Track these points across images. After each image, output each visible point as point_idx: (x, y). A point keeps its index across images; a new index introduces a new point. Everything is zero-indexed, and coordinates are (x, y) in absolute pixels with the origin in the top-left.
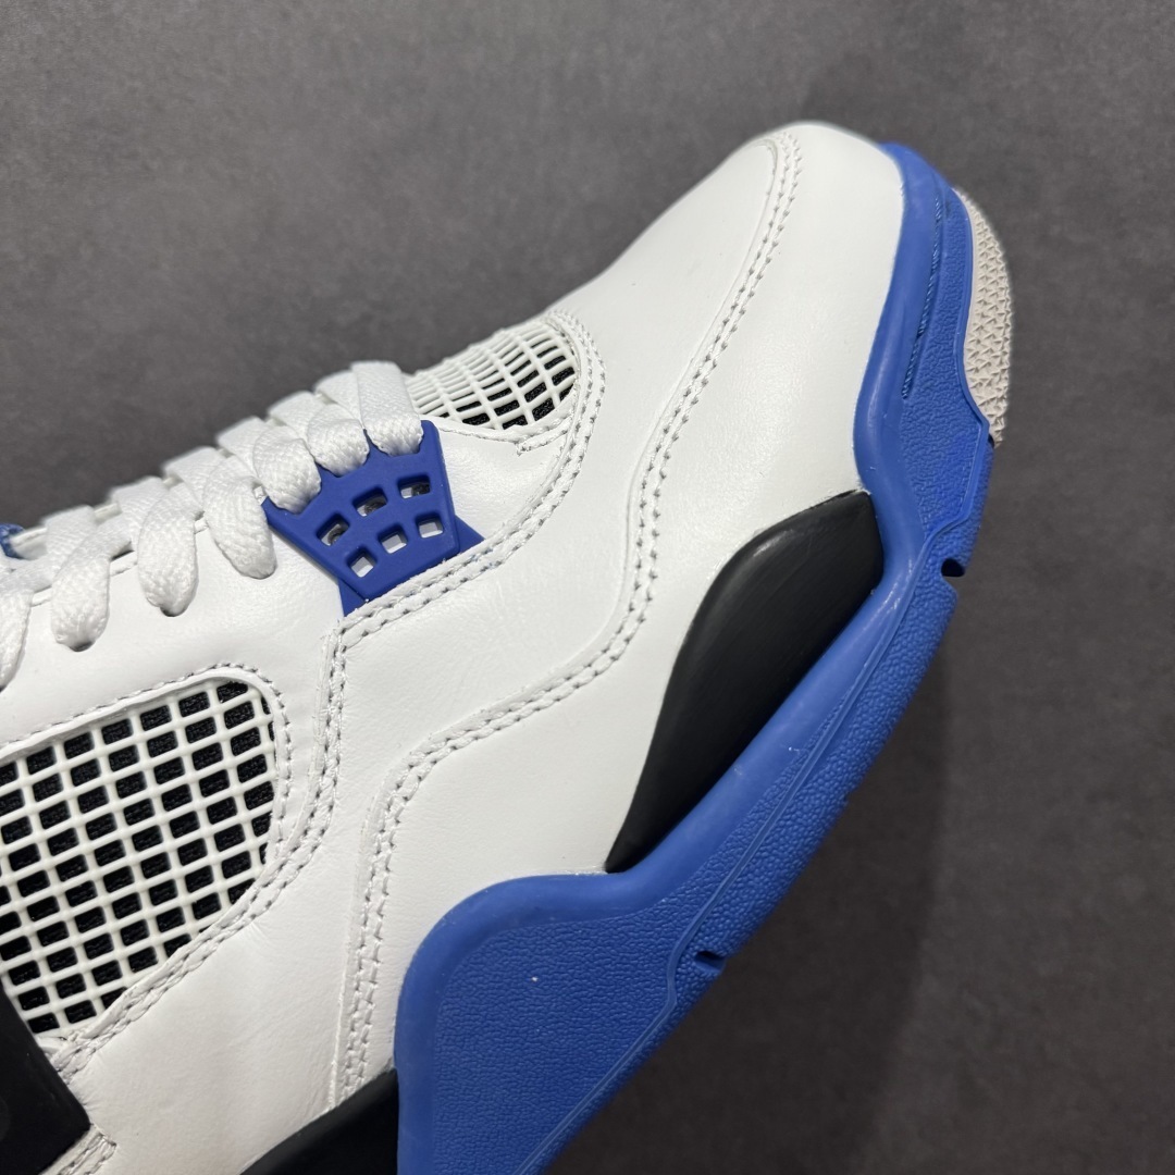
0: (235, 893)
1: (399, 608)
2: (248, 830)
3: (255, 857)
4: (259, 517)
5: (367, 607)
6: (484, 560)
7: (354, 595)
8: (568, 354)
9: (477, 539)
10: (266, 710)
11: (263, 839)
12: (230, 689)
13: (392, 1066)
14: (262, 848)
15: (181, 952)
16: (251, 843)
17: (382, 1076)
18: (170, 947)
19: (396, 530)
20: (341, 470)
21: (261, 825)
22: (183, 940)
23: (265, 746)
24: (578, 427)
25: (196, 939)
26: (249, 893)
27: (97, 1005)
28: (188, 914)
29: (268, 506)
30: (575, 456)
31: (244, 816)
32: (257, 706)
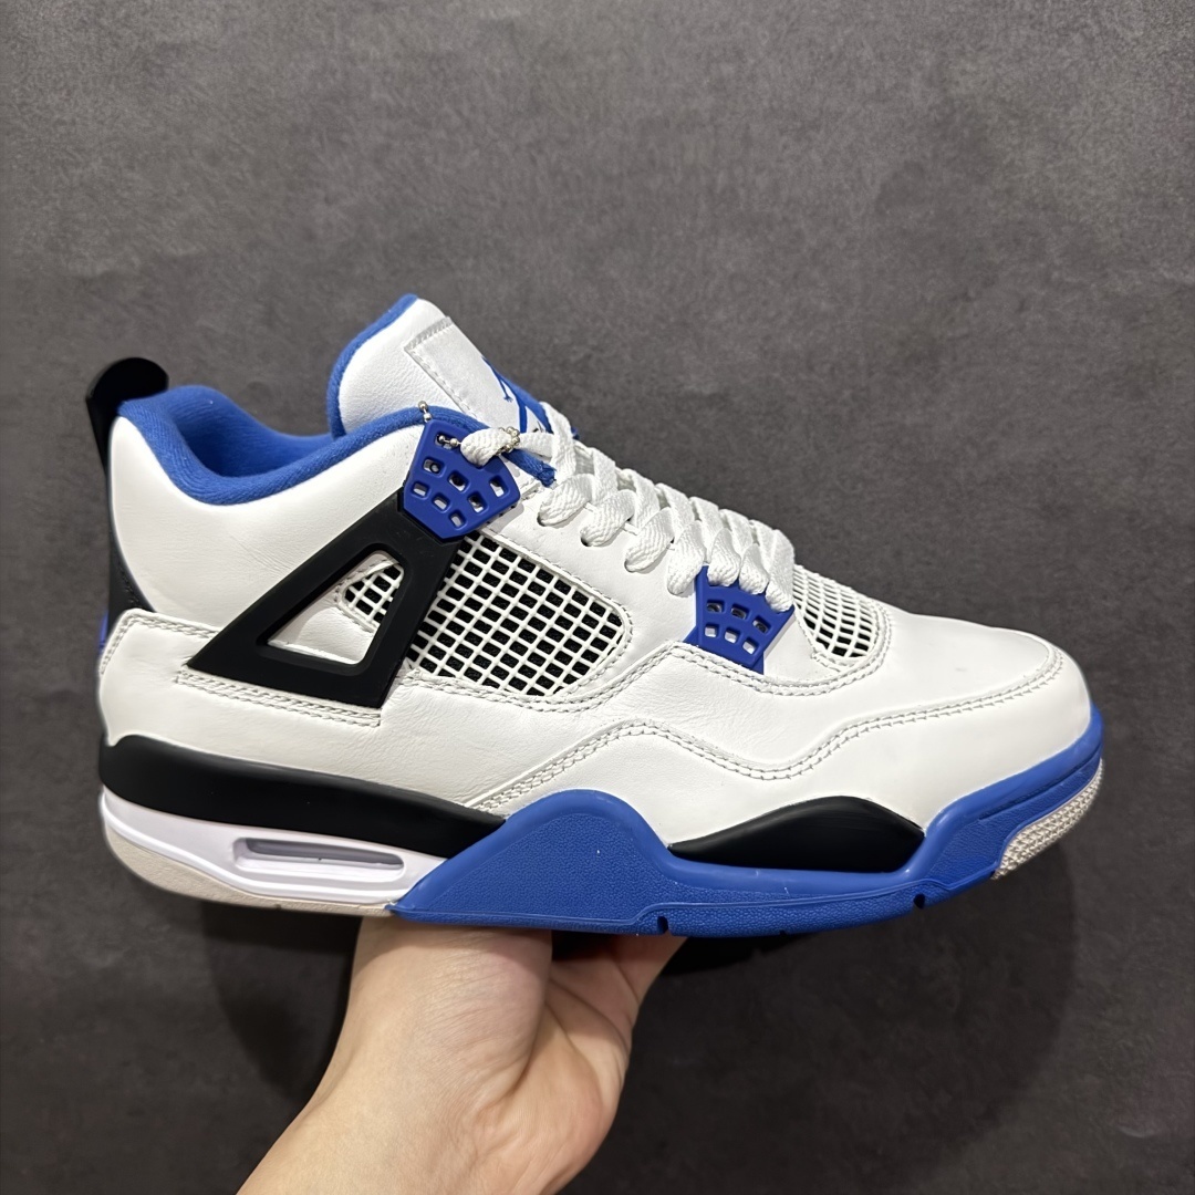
0: (533, 692)
1: (705, 663)
2: (563, 675)
3: (554, 688)
4: (697, 571)
5: (695, 649)
6: (755, 683)
7: (695, 638)
8: (872, 640)
9: (761, 672)
10: (618, 642)
11: (564, 685)
12: (615, 619)
13: (507, 818)
14: (560, 688)
15: (490, 688)
16: (558, 681)
17: (499, 817)
18: (488, 682)
19: (736, 632)
20: (743, 587)
21: (570, 679)
22: (496, 686)
23: (603, 654)
24: (845, 675)
25: (500, 690)
26: (538, 698)
27: (437, 670)
28: (509, 678)
29: (705, 569)
30: (832, 685)
31: (568, 669)
32: (616, 637)
